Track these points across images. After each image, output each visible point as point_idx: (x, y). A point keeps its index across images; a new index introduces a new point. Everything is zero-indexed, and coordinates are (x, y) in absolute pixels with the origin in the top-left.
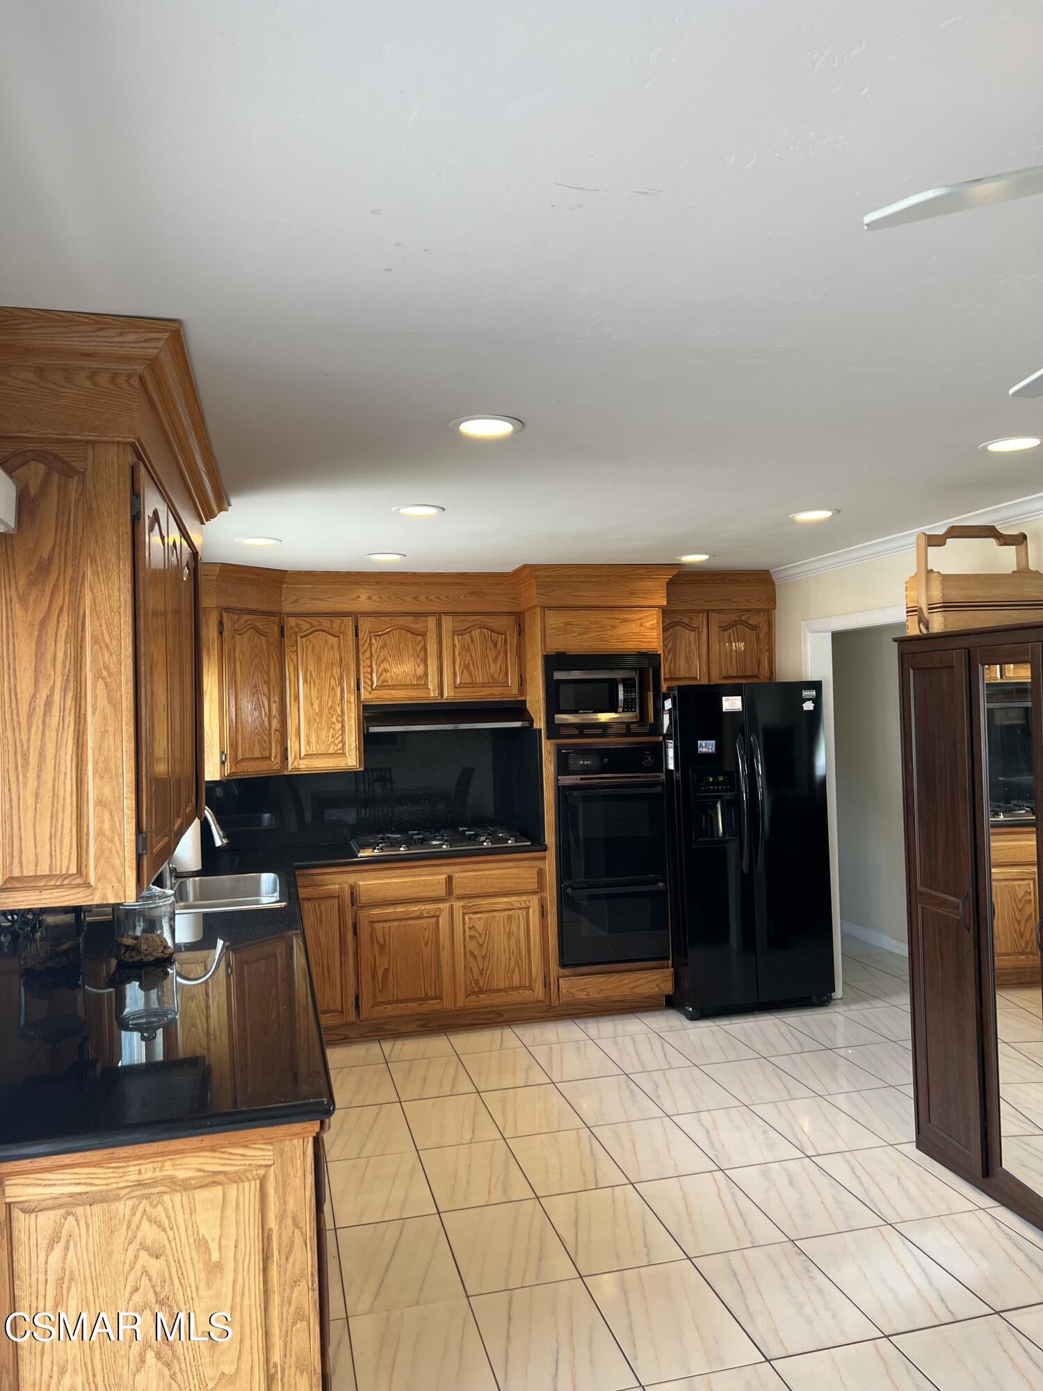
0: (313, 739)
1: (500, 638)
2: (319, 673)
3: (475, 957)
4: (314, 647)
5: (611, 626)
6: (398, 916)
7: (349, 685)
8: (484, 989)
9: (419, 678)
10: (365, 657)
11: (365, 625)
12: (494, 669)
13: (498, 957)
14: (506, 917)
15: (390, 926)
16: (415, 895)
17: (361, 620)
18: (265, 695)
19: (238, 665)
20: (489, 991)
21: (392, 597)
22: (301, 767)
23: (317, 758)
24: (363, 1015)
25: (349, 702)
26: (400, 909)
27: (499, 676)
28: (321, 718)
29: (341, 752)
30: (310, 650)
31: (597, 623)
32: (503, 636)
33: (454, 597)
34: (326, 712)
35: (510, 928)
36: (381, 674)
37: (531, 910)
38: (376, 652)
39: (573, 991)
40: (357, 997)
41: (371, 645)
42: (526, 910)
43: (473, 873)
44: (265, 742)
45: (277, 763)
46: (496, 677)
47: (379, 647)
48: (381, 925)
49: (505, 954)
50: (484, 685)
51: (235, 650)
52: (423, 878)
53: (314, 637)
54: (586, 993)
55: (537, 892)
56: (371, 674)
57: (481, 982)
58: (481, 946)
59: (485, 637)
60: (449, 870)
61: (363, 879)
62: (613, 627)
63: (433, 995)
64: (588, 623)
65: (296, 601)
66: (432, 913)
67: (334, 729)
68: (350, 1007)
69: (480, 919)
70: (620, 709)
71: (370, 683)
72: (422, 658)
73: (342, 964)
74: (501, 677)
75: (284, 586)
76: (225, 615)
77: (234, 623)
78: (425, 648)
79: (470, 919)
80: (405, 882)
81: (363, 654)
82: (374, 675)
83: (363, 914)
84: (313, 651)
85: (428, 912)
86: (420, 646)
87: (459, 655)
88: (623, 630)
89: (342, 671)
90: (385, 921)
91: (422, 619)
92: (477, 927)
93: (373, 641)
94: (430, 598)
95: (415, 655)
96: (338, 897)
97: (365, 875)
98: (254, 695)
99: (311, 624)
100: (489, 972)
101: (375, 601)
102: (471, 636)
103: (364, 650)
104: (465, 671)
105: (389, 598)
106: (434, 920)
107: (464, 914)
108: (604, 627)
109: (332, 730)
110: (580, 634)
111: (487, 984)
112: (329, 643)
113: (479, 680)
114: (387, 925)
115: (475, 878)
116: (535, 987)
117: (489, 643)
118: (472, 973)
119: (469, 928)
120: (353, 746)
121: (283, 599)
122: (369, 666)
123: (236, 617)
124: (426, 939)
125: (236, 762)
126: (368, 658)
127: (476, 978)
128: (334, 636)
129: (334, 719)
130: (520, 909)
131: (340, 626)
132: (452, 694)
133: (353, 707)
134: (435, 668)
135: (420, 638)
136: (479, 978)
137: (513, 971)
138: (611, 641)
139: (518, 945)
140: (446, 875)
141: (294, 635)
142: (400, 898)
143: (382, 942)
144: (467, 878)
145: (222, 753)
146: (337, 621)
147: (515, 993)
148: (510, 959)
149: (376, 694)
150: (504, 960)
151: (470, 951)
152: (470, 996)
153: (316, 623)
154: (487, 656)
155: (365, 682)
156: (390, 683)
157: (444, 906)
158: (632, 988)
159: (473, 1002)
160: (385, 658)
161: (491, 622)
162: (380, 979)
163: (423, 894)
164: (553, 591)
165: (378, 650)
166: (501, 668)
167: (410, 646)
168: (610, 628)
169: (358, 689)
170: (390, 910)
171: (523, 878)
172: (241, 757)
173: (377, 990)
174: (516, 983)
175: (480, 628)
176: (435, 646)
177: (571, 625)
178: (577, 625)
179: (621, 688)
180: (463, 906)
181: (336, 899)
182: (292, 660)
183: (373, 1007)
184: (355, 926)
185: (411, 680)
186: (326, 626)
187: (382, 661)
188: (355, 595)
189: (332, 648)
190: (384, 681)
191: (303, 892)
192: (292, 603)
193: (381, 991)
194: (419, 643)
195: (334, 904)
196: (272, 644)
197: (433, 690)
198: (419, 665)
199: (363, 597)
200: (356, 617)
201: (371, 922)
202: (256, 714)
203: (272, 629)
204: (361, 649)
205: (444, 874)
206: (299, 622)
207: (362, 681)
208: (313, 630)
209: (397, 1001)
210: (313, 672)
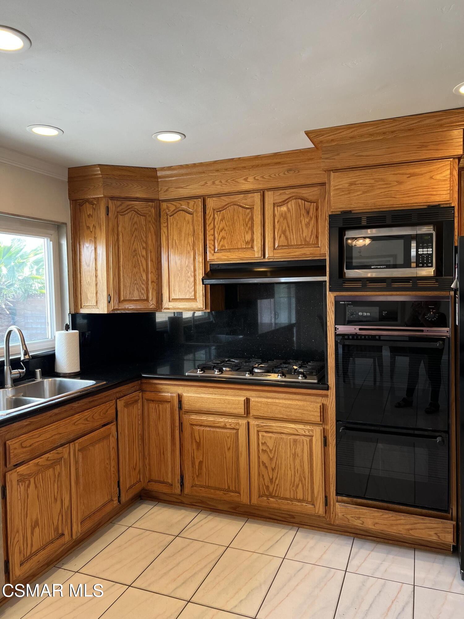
0: (177, 288)
1: (312, 207)
2: (180, 240)
3: (266, 467)
4: (177, 223)
5: (397, 182)
6: (209, 424)
7: (199, 250)
8: (273, 495)
9: (247, 243)
10: (210, 228)
11: (211, 203)
12: (306, 233)
13: (285, 471)
14: (292, 441)
15: (203, 430)
16: (222, 410)
17: (208, 200)
18: (143, 256)
19: (121, 236)
20: (277, 497)
21: (229, 181)
22: (170, 307)
23: (180, 302)
24: (187, 491)
25: (199, 262)
26: (211, 418)
27: (310, 238)
28: (181, 273)
29: (194, 298)
30: (175, 224)
31: (382, 180)
32: (315, 204)
33: (275, 175)
34: (184, 269)
35: (295, 449)
36: (220, 241)
37: (314, 438)
38: (217, 224)
39: (349, 517)
40: (182, 477)
41: (214, 219)
42: (310, 438)
43: (266, 400)
44: (143, 289)
45: (153, 304)
46: (308, 239)
47: (219, 220)
48: (197, 428)
49: (291, 470)
50: (298, 246)
51: (118, 226)
52: (227, 397)
53: (177, 216)
54: (361, 522)
55: (321, 424)
56: (214, 241)
57: (271, 489)
58: (271, 459)
59: (299, 206)
60: (248, 394)
61: (187, 392)
62: (400, 183)
63: (234, 489)
64: (372, 181)
65: (167, 190)
66: (233, 426)
67: (189, 281)
68: (177, 482)
69: (271, 437)
70: (414, 265)
71: (213, 248)
72: (249, 228)
73: (173, 451)
74: (312, 239)
75: (159, 179)
76: (110, 202)
77: (117, 207)
78: (252, 219)
79: (263, 436)
80: (215, 399)
81: (209, 226)
82: (216, 241)
83: (185, 417)
84: (177, 225)
85: (230, 425)
86: (248, 217)
87: (278, 222)
88: (410, 184)
89: (195, 238)
90: (201, 426)
91: (250, 195)
92: (268, 444)
93: (216, 216)
94: (256, 178)
95: (245, 225)
96: (170, 402)
97: (189, 388)
98: (134, 257)
99: (176, 206)
100: (277, 482)
101: (218, 185)
102: (287, 206)
104: (283, 235)
105: (227, 181)
106: (234, 431)
107: (258, 431)
108: (390, 184)
109: (188, 282)
110: (364, 192)
111: (276, 491)
112: (187, 219)
113: (294, 242)
114: (202, 428)
115: (267, 404)
116: (316, 504)
117: (303, 212)
118: (264, 479)
119: (262, 443)
120: (201, 294)
121: (159, 189)
122: (212, 235)
123: (119, 203)
124: (229, 446)
125: (118, 300)
126: (211, 229)
127: (266, 485)
128: (189, 213)
129: (189, 274)
130: (304, 436)
131: (193, 206)
132: (271, 255)
133: (201, 265)
134: (259, 235)
135: (248, 211)
136: (269, 484)
137: (298, 486)
138: (397, 196)
139: (302, 466)
140: (245, 398)
141: (166, 215)
142: (211, 410)
143: (198, 441)
144: (261, 402)
145: (109, 295)
146: (192, 202)
147: (299, 504)
148: (295, 475)
149: (217, 255)
150: (289, 475)
151: (263, 462)
152: (262, 496)
153: (178, 205)
154: (301, 222)
155: (210, 247)
156: (227, 248)
157: (243, 422)
158: (408, 530)
159: (264, 501)
160: (223, 228)
161: (305, 192)
162: (197, 467)
163: (227, 410)
164: (338, 154)
165: (219, 222)
166: (312, 231)
167: (241, 218)
168: (396, 183)
169: (205, 253)
170: (204, 418)
171: (307, 411)
172: (122, 299)
173: (195, 476)
174: (300, 496)
175: (296, 199)
176: (260, 216)
177: (355, 184)
178: (361, 184)
179: (414, 244)
180: (257, 424)
181: (169, 403)
182: (164, 233)
183: (192, 486)
184: (181, 424)
185: (241, 245)
186: (184, 207)
187: (221, 231)
188: (203, 183)
189: (189, 223)
190: (223, 246)
191: (148, 395)
192: (164, 192)
193: (198, 476)
194: (248, 215)
195: (167, 406)
196: (150, 222)
197: (258, 252)
198: (247, 233)
199: (209, 183)
200: (204, 199)
201: (191, 424)
202: (135, 270)
203: (150, 211)
204: (208, 222)
205: (244, 396)
206: (169, 205)
207: (208, 246)
208: (177, 210)
209: (208, 487)
210: (177, 241)
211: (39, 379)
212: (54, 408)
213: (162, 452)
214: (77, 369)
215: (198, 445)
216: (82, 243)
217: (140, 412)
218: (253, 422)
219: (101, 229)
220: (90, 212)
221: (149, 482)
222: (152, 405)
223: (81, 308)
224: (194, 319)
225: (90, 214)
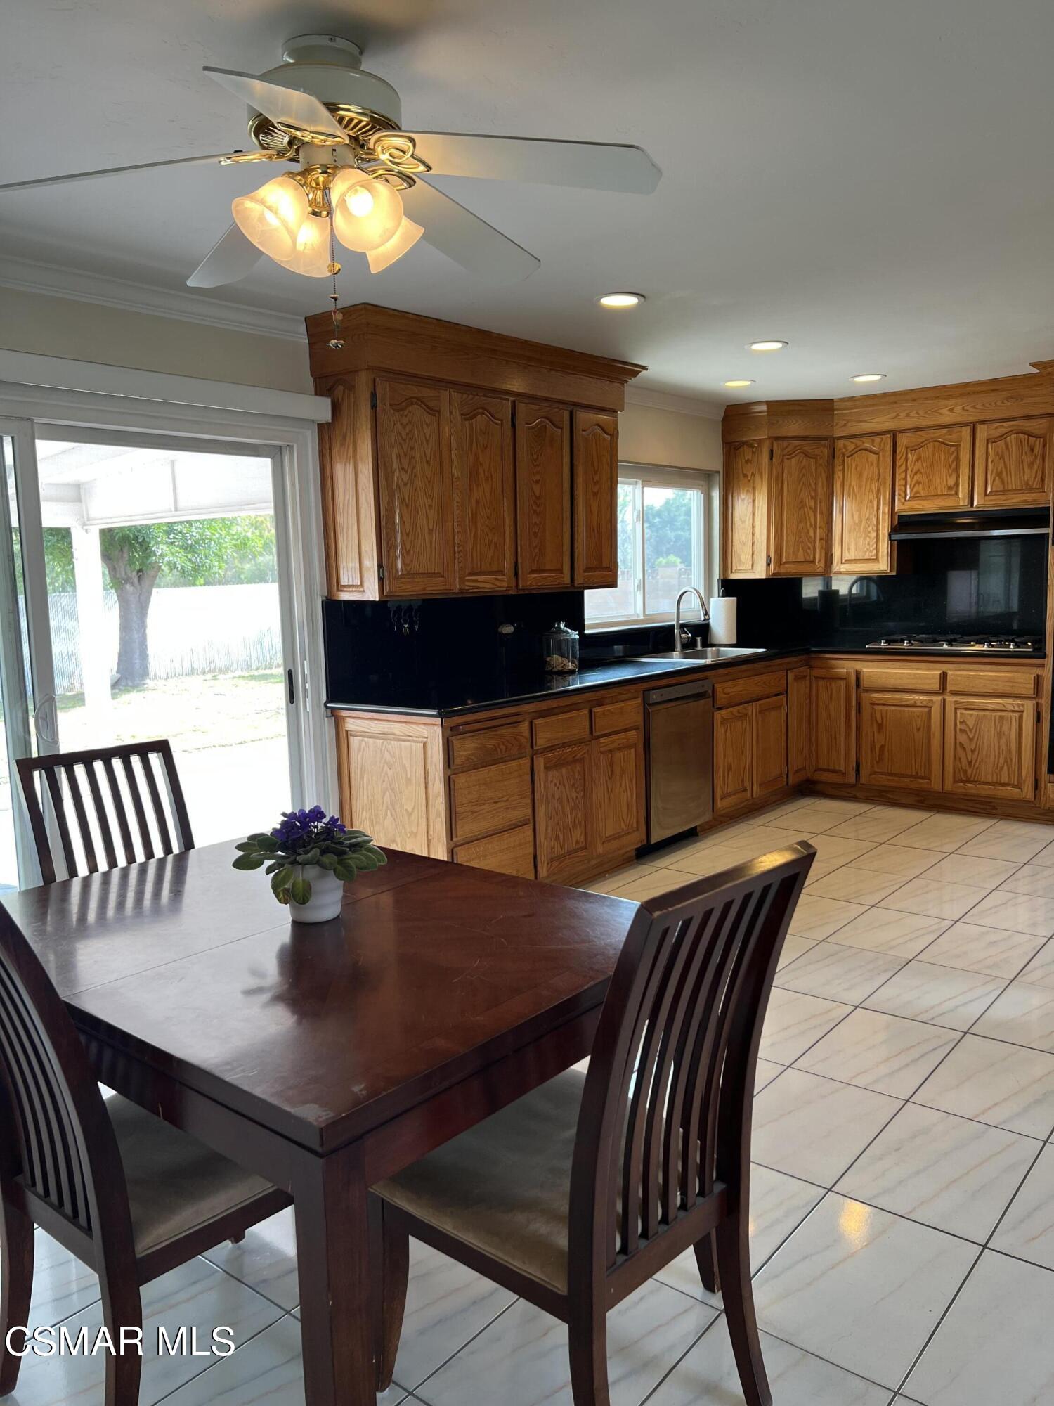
0: (852, 547)
1: (1038, 442)
2: (860, 487)
3: (964, 749)
4: (857, 465)
6: (894, 702)
7: (884, 498)
8: (972, 779)
9: (950, 488)
10: (901, 471)
11: (903, 441)
12: (1028, 475)
13: (987, 752)
14: (997, 718)
15: (887, 710)
16: (913, 686)
17: (899, 436)
18: (811, 508)
19: (785, 485)
20: (977, 781)
21: (929, 412)
22: (842, 570)
23: (856, 563)
24: (863, 780)
25: (884, 513)
26: (897, 696)
27: (1034, 481)
28: (860, 528)
29: (875, 558)
30: (854, 467)
32: (1044, 438)
33: (990, 404)
34: (864, 522)
35: (1001, 727)
36: (914, 487)
37: (1024, 714)
38: (911, 465)
40: (858, 765)
41: (907, 459)
42: (1020, 714)
43: (967, 672)
44: (809, 548)
46: (1030, 483)
47: (914, 460)
48: (880, 707)
49: (994, 752)
50: (1017, 491)
51: (783, 473)
52: (918, 671)
53: (857, 456)
55: (1034, 697)
56: (905, 486)
57: (969, 773)
58: (971, 740)
59: (1021, 442)
60: (945, 667)
61: (868, 667)
63: (923, 775)
65: (845, 425)
66: (925, 704)
68: (851, 769)
69: (972, 715)
71: (903, 495)
72: (954, 469)
73: (847, 735)
74: (1036, 483)
75: (835, 413)
76: (775, 443)
77: (783, 450)
78: (957, 458)
79: (961, 714)
80: (903, 673)
81: (899, 468)
82: (908, 487)
83: (864, 696)
84: (856, 468)
85: (922, 703)
86: (953, 456)
87: (992, 464)
89: (879, 484)
90: (884, 705)
91: (956, 429)
92: (968, 723)
93: (909, 455)
94: (965, 408)
95: (948, 466)
96: (845, 679)
97: (869, 663)
98: (800, 509)
99: (856, 444)
100: (977, 765)
101: (913, 417)
102: (1005, 442)
103: (900, 464)
104: (998, 479)
105: (926, 413)
106: (926, 709)
107: (956, 709)
109: (868, 538)
111: (975, 775)
112: (870, 460)
113: (1012, 487)
114: (886, 708)
115: (969, 677)
116: (1024, 787)
117: (1026, 448)
118: (961, 763)
119: (960, 722)
120: (886, 552)
121: (835, 424)
122: (903, 480)
123: (785, 444)
124: (918, 726)
125: (779, 562)
126: (903, 472)
127: (964, 768)
128: (874, 453)
129: (870, 529)
130: (1013, 711)
131: (880, 446)
132: (982, 502)
133: (887, 517)
134: (967, 477)
135: (953, 449)
136: (968, 769)
137: (1002, 768)
139: (1008, 745)
140: (941, 671)
141: (841, 455)
142: (898, 687)
143: (880, 722)
144: (961, 676)
145: (768, 556)
146: (877, 439)
147: (1003, 788)
148: (999, 757)
149: (908, 504)
150: (992, 757)
151: (960, 743)
152: (957, 782)
153: (859, 443)
154: (1022, 461)
155: (899, 494)
156: (922, 495)
157: (938, 699)
159: (960, 788)
160: (919, 470)
161: (1029, 425)
162: (878, 754)
163: (918, 687)
165: (913, 464)
166: (1038, 472)
167: (943, 458)
169: (893, 501)
170: (888, 696)
171: (1018, 683)
172: (784, 560)
173: (875, 762)
174: (1004, 779)
175: (1017, 433)
176: (968, 456)
180: (955, 701)
181: (844, 681)
182: (839, 477)
183: (871, 775)
184: (859, 704)
185: (942, 491)
186: (868, 445)
187: (916, 474)
188: (894, 414)
189: (872, 464)
190: (917, 492)
191: (818, 672)
192: (842, 427)
193: (878, 762)
194: (952, 454)
195: (842, 684)
196: (821, 465)
197: (964, 499)
198: (950, 475)
199: (902, 415)
200: (894, 434)
201: (872, 704)
202: (801, 525)
203: (822, 452)
204: (898, 464)
205: (939, 670)
206: (847, 443)
207: (897, 493)
208: (857, 450)
209: (891, 774)
210: (855, 487)
211: (699, 648)
212: (744, 664)
213: (833, 736)
214: (734, 641)
215: (880, 727)
216: (735, 495)
217: (807, 690)
218: (950, 699)
219: (761, 477)
220: (748, 456)
221: (816, 771)
222: (821, 683)
223: (732, 572)
224: (850, 597)
225: (748, 459)
